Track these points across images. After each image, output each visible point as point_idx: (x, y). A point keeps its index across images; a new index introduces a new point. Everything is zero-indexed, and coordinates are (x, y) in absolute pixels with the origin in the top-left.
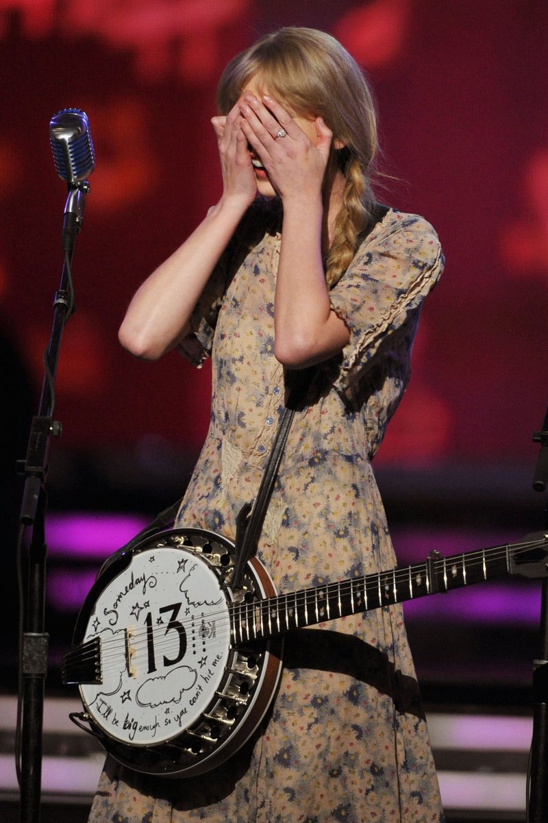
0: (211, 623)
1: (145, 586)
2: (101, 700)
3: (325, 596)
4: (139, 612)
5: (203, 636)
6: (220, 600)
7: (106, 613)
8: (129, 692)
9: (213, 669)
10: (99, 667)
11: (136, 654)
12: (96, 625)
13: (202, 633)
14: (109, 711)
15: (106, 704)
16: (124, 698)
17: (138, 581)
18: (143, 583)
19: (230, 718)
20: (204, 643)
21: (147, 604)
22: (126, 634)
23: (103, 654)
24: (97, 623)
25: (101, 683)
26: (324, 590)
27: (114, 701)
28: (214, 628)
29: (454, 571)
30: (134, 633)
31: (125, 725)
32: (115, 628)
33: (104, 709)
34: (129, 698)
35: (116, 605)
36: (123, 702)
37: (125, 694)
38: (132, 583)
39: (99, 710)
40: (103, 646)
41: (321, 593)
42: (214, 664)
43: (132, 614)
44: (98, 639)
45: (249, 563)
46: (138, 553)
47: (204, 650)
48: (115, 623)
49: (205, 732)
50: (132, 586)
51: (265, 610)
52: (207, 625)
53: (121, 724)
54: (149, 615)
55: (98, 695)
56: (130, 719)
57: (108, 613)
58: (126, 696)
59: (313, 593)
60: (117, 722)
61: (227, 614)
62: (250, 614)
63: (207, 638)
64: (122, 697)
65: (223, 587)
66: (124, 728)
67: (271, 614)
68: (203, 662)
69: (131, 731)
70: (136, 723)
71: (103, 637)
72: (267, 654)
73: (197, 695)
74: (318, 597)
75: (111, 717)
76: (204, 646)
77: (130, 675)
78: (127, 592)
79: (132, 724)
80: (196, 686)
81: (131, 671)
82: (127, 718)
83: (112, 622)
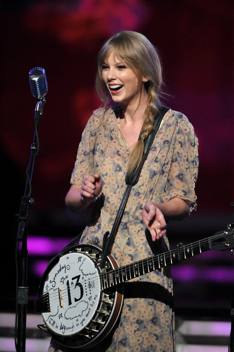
0: (93, 282)
1: (65, 270)
2: (50, 318)
3: (137, 266)
4: (64, 281)
5: (90, 288)
6: (96, 272)
7: (51, 282)
8: (61, 314)
9: (94, 301)
10: (49, 305)
11: (63, 298)
12: (47, 288)
13: (89, 286)
14: (54, 323)
15: (53, 320)
16: (60, 316)
17: (63, 268)
18: (64, 268)
19: (103, 321)
20: (90, 291)
21: (67, 277)
22: (59, 290)
23: (50, 299)
24: (47, 287)
25: (50, 312)
26: (137, 264)
27: (56, 319)
28: (94, 284)
29: (188, 251)
30: (62, 289)
31: (61, 328)
32: (54, 288)
33: (52, 322)
34: (62, 317)
35: (54, 279)
36: (59, 318)
37: (60, 315)
39: (50, 323)
40: (50, 296)
42: (95, 299)
43: (61, 281)
44: (48, 293)
45: (108, 257)
46: (62, 256)
47: (90, 293)
48: (55, 286)
49: (94, 328)
50: (60, 270)
51: (114, 274)
52: (91, 283)
53: (59, 327)
54: (68, 281)
55: (49, 316)
56: (62, 325)
57: (52, 282)
58: (61, 316)
59: (133, 265)
60: (57, 327)
61: (99, 277)
62: (108, 276)
63: (91, 288)
64: (59, 316)
65: (96, 266)
66: (61, 329)
67: (116, 276)
68: (90, 298)
69: (63, 330)
70: (65, 326)
71: (50, 292)
72: (116, 292)
73: (89, 312)
74: (135, 266)
75: (55, 325)
76: (90, 292)
77: (61, 307)
78: (58, 273)
79: (64, 327)
80: (88, 309)
81: (62, 305)
82: (61, 325)
83: (53, 286)
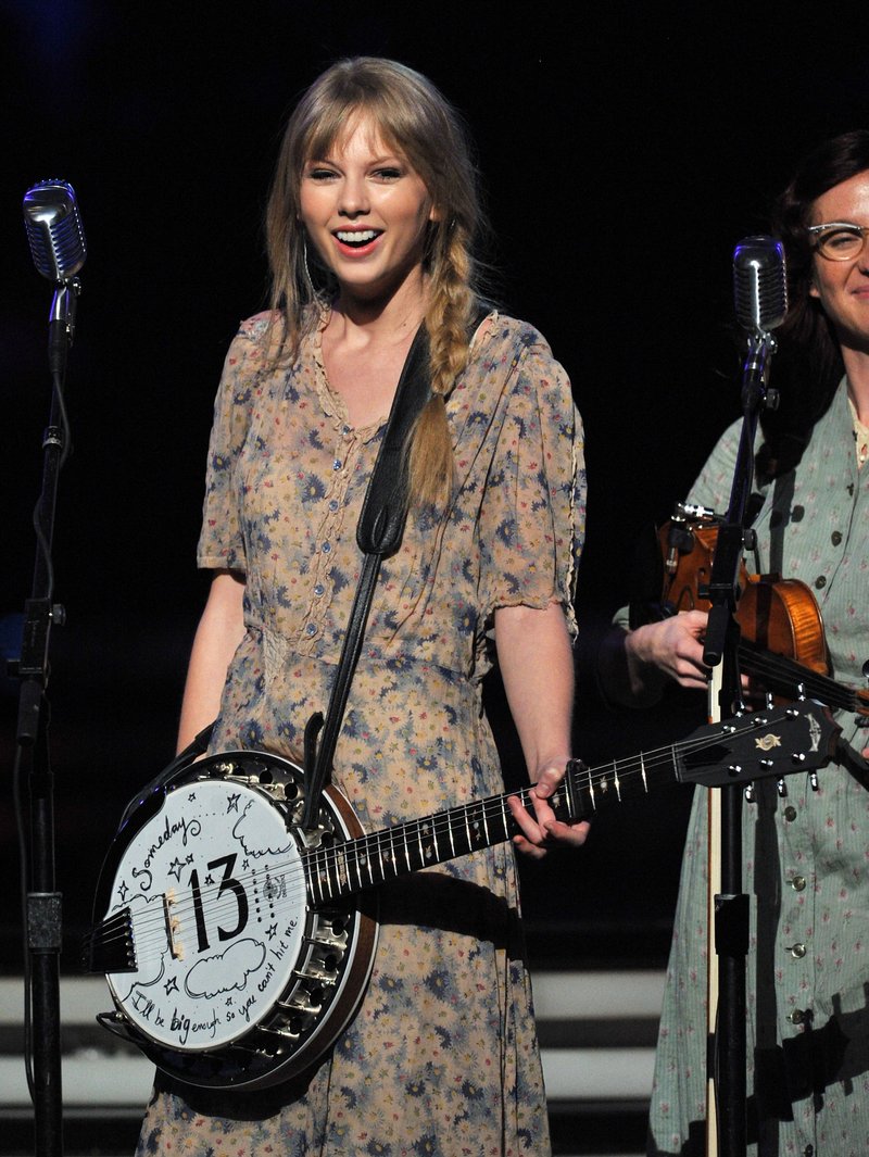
0: (279, 879)
1: (185, 835)
2: (137, 992)
3: (430, 830)
4: (179, 870)
5: (270, 897)
6: (289, 847)
7: (135, 874)
8: (175, 979)
9: (286, 940)
10: (131, 948)
11: (180, 927)
12: (122, 891)
13: (268, 892)
14: (150, 1007)
15: (145, 998)
16: (169, 987)
17: (175, 829)
18: (182, 830)
19: (314, 1004)
20: (271, 906)
21: (190, 859)
22: (164, 901)
23: (136, 930)
24: (124, 888)
25: (136, 970)
26: (429, 823)
27: (155, 993)
28: (283, 885)
29: (604, 785)
30: (175, 900)
31: (173, 1024)
32: (149, 894)
33: (142, 1005)
34: (176, 988)
35: (147, 863)
36: (168, 993)
37: (170, 982)
38: (168, 832)
39: (135, 1006)
40: (135, 920)
41: (425, 827)
42: (287, 933)
43: (170, 873)
44: (127, 910)
45: (324, 792)
46: (172, 790)
47: (273, 915)
48: (149, 888)
49: (283, 1025)
50: (167, 835)
51: (351, 856)
52: (273, 882)
53: (168, 1023)
54: (194, 872)
56: (179, 1017)
57: (138, 874)
58: (172, 985)
59: (415, 827)
60: (161, 1022)
61: (300, 864)
62: (331, 862)
63: (275, 898)
64: (166, 986)
65: (291, 829)
66: (172, 1029)
67: (359, 860)
68: (272, 931)
69: (182, 1032)
70: (188, 1020)
71: (135, 907)
72: (358, 914)
73: (267, 976)
74: (422, 832)
75: (153, 1015)
76: (273, 910)
77: (174, 956)
78: (161, 844)
79: (183, 1022)
80: (265, 965)
81: (175, 952)
82: (175, 1014)
83: (145, 886)
